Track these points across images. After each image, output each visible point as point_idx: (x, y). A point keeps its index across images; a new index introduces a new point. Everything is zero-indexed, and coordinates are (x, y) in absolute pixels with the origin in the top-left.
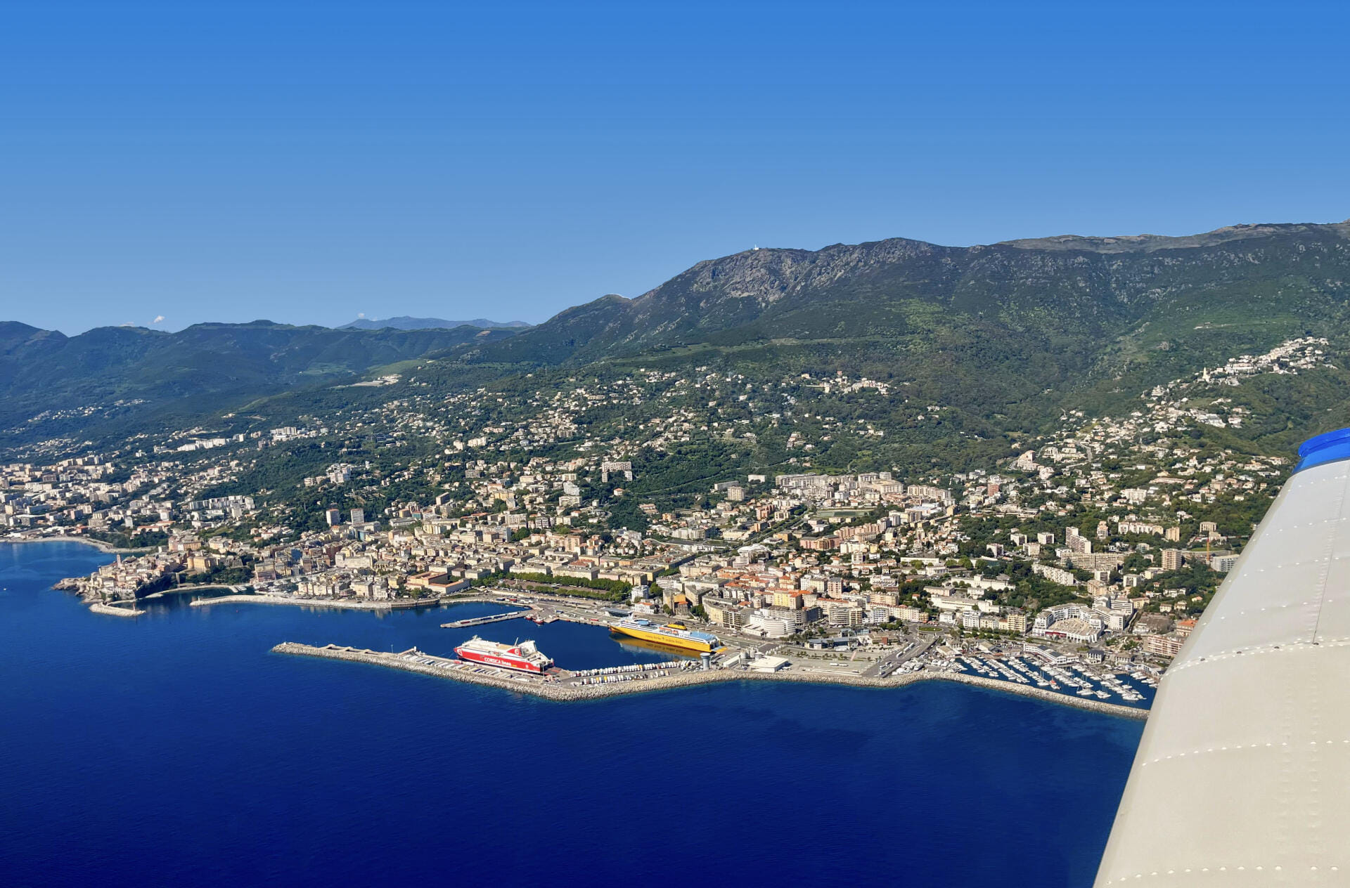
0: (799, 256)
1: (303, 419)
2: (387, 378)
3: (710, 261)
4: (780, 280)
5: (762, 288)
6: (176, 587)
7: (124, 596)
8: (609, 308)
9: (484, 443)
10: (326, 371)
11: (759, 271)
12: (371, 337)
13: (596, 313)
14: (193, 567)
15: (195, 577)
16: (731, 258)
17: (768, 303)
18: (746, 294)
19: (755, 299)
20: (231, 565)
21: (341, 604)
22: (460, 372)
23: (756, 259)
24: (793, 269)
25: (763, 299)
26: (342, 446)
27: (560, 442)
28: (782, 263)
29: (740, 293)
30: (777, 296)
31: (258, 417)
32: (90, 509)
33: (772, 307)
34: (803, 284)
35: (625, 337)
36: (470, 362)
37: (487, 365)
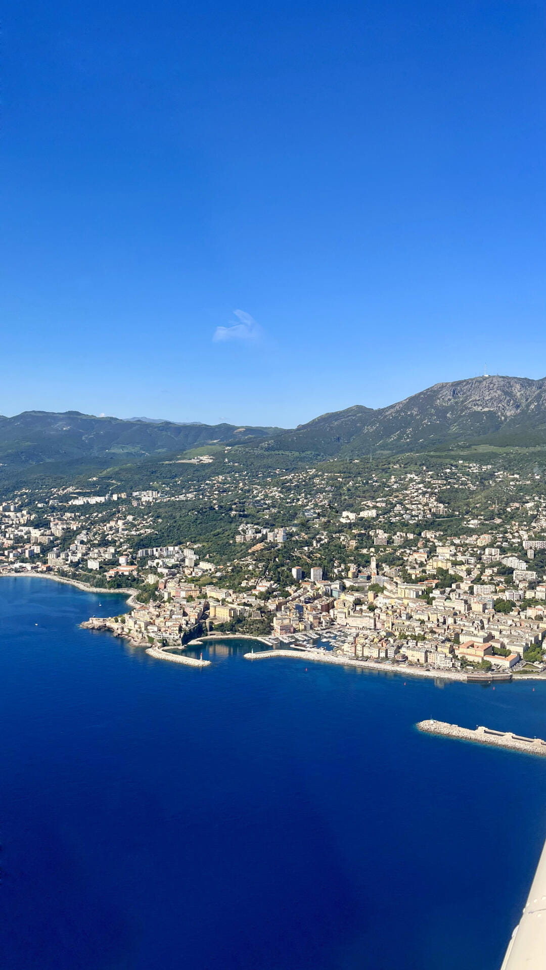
0: (526, 383)
1: (153, 485)
2: (201, 458)
3: (447, 383)
4: (513, 400)
5: (500, 405)
6: (207, 635)
7: (171, 642)
8: (361, 415)
9: (374, 515)
10: (126, 451)
11: (496, 392)
12: (155, 428)
13: (354, 418)
14: (215, 616)
15: (222, 625)
16: (467, 382)
17: (506, 417)
18: (486, 409)
19: (495, 413)
20: (250, 616)
21: (387, 667)
22: (261, 457)
23: (491, 383)
24: (522, 392)
25: (502, 414)
26: (231, 509)
27: (437, 518)
28: (512, 387)
29: (481, 408)
30: (513, 412)
31: (113, 482)
32: (39, 550)
33: (510, 420)
34: (536, 404)
35: (389, 437)
36: (267, 449)
37: (280, 452)
